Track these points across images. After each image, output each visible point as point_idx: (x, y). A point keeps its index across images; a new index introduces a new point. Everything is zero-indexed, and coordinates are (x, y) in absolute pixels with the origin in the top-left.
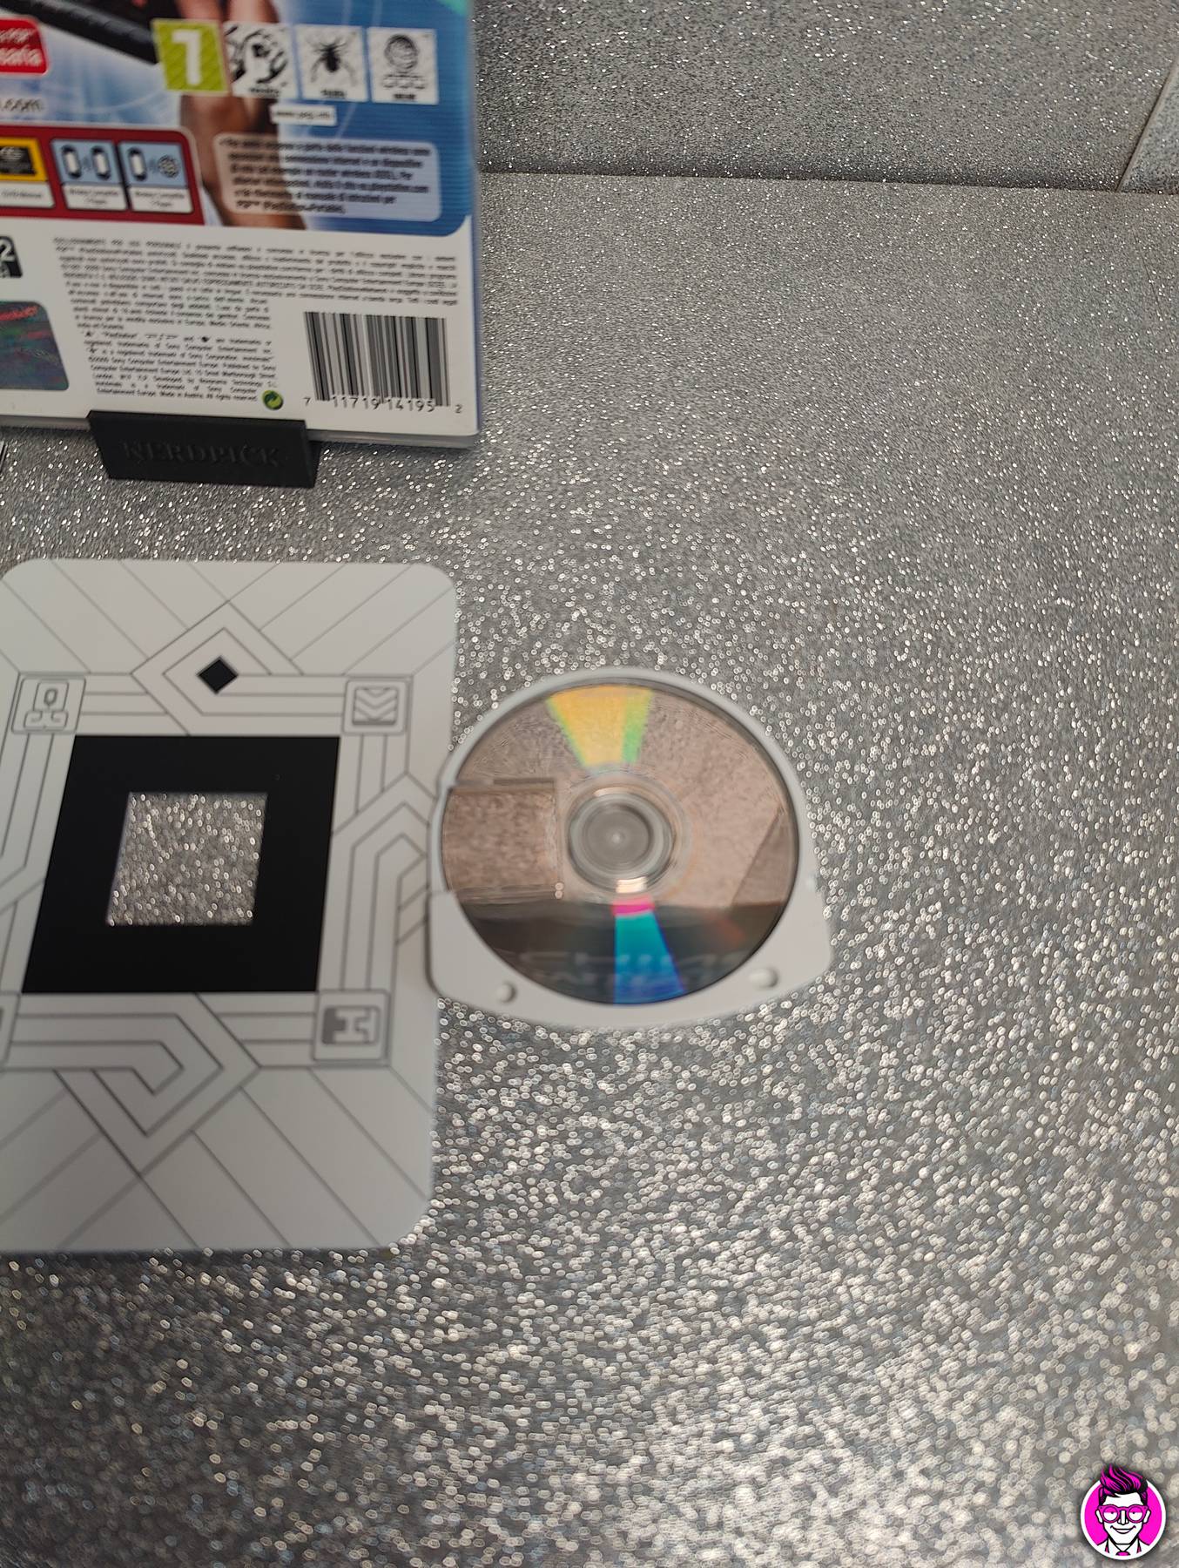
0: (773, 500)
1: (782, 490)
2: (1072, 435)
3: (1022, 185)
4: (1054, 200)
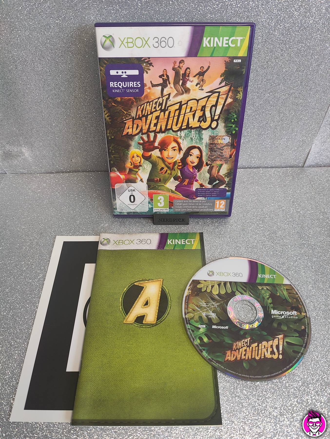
0: (251, 226)
2: (301, 213)
3: (286, 167)
4: (292, 170)
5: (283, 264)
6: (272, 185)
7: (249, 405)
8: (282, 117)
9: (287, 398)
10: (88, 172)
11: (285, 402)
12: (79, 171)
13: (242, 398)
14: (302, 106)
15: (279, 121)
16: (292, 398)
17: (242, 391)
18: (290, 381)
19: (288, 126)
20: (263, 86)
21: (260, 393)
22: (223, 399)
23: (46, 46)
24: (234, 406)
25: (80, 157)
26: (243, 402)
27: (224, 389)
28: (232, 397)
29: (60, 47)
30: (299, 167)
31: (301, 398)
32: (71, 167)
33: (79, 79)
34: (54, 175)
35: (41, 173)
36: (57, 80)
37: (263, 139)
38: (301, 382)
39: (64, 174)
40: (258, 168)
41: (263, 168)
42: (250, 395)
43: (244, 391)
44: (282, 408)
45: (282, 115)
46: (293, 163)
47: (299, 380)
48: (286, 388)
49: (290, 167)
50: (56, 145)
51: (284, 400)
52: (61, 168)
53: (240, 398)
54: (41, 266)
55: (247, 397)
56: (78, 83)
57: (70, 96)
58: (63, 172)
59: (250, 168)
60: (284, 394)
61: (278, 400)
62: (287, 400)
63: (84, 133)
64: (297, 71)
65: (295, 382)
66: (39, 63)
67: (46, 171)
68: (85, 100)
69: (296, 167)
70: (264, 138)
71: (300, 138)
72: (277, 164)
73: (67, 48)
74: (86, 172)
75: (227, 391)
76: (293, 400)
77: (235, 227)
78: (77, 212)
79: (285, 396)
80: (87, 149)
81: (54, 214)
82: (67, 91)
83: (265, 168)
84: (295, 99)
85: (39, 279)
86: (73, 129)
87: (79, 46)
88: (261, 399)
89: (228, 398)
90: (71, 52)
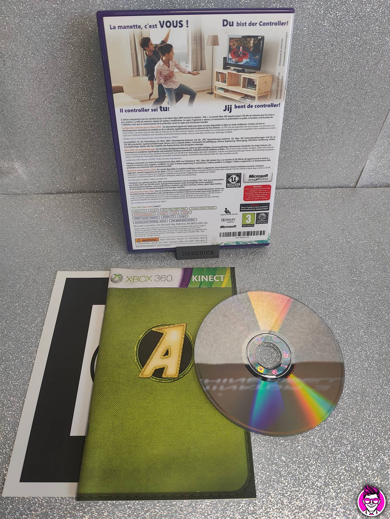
0: (292, 259)
1: (293, 257)
2: (352, 243)
3: (334, 188)
4: (342, 191)
5: (330, 304)
6: (319, 210)
7: (289, 473)
8: (332, 127)
9: (333, 465)
10: (96, 192)
11: (331, 470)
12: (86, 192)
13: (280, 466)
14: (355, 113)
15: (328, 132)
16: (339, 465)
17: (279, 458)
18: (337, 445)
19: (339, 138)
20: (309, 89)
21: (301, 459)
22: (258, 468)
23: (41, 37)
24: (271, 475)
25: (86, 174)
26: (281, 470)
27: (258, 455)
28: (268, 465)
29: (59, 38)
30: (350, 187)
31: (349, 465)
32: (74, 186)
33: (82, 79)
34: (55, 197)
35: (38, 194)
36: (55, 79)
37: (307, 153)
38: (350, 446)
39: (66, 194)
40: (301, 188)
41: (308, 188)
42: (290, 461)
43: (283, 458)
44: (327, 477)
45: (331, 124)
46: (343, 183)
47: (347, 443)
48: (332, 453)
49: (339, 187)
50: (55, 159)
51: (330, 467)
52: (63, 187)
53: (278, 465)
54: (39, 308)
55: (286, 465)
56: (81, 82)
57: (72, 100)
58: (65, 193)
59: (292, 188)
60: (329, 460)
61: (322, 468)
62: (333, 468)
63: (90, 144)
64: (350, 70)
65: (343, 446)
66: (33, 58)
67: (45, 191)
68: (91, 104)
69: (347, 187)
70: (310, 152)
71: (353, 153)
72: (325, 184)
73: (68, 40)
74: (93, 192)
75: (262, 457)
76: (340, 468)
77: (274, 260)
78: (83, 242)
79: (331, 462)
80: (94, 164)
81: (54, 244)
82: (68, 93)
83: (310, 188)
84: (347, 105)
85: (36, 323)
86: (76, 140)
87: (83, 37)
88: (303, 466)
89: (263, 465)
90: (72, 44)
